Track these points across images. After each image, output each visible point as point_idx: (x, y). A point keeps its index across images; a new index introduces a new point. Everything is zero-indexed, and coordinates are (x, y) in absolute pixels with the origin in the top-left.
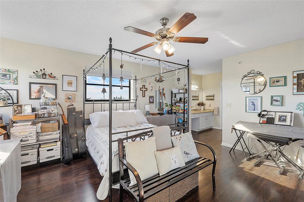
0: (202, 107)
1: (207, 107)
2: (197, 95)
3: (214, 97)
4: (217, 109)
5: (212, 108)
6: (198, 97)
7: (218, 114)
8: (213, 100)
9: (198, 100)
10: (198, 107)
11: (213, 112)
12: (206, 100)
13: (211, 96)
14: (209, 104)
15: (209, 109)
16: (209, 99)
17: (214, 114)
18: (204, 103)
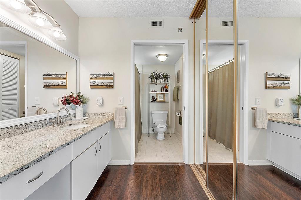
0: (79, 110)
3: (113, 78)
6: (63, 78)
8: (112, 87)
9: (65, 87)
10: (65, 111)
11: (113, 119)
12: (92, 87)
13: (106, 76)
14: (99, 100)
15: (101, 114)
16: (101, 85)
17: (117, 127)
18: (85, 97)
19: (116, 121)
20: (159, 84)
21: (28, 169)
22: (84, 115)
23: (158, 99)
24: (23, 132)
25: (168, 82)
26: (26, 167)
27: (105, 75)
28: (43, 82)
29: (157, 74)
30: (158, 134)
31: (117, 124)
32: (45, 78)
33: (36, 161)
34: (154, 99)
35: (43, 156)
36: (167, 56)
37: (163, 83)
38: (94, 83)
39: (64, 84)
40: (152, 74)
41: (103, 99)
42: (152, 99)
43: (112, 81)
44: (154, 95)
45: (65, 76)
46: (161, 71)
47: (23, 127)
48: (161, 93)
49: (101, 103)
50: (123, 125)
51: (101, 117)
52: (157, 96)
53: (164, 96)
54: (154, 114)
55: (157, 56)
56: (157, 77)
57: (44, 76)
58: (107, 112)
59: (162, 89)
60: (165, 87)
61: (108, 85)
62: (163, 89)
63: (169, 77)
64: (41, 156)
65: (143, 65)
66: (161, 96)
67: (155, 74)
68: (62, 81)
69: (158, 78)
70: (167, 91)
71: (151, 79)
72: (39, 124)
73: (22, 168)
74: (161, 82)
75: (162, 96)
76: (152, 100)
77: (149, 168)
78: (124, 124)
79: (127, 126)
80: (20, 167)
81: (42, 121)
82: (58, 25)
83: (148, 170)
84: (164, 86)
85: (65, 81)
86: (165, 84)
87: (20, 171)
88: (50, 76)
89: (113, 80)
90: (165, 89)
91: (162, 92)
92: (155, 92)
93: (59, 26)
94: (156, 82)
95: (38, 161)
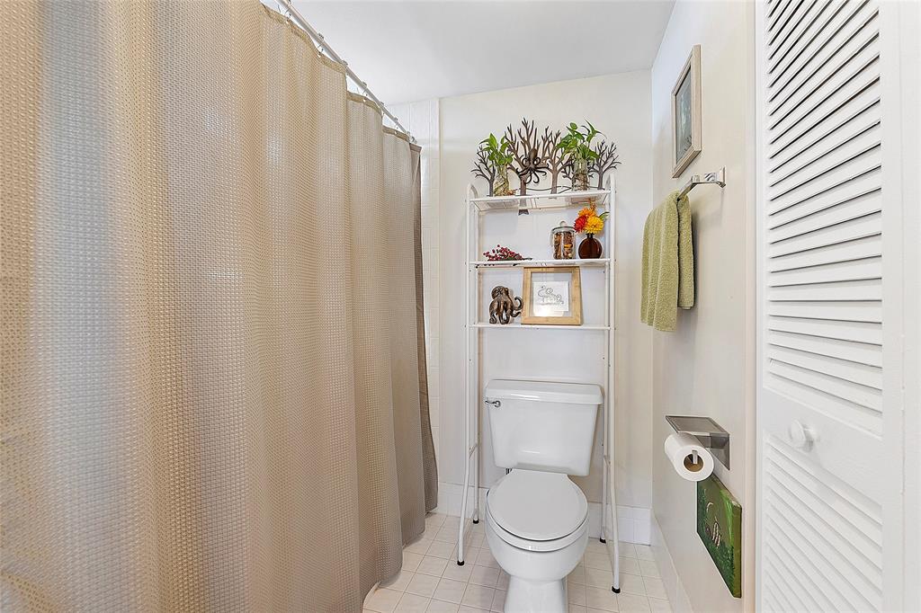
20: (539, 209)
23: (542, 310)
25: (600, 187)
29: (525, 143)
34: (502, 307)
37: (564, 196)
40: (491, 140)
42: (492, 306)
44: (511, 279)
48: (558, 269)
52: (524, 285)
53: (576, 288)
54: (497, 403)
56: (532, 166)
59: (562, 241)
60: (581, 223)
62: (569, 236)
63: (611, 154)
65: (440, 100)
67: (512, 147)
69: (536, 169)
70: (591, 249)
71: (491, 182)
74: (553, 195)
75: (561, 286)
76: (492, 314)
84: (570, 219)
90: (579, 239)
91: (556, 258)
92: (507, 255)
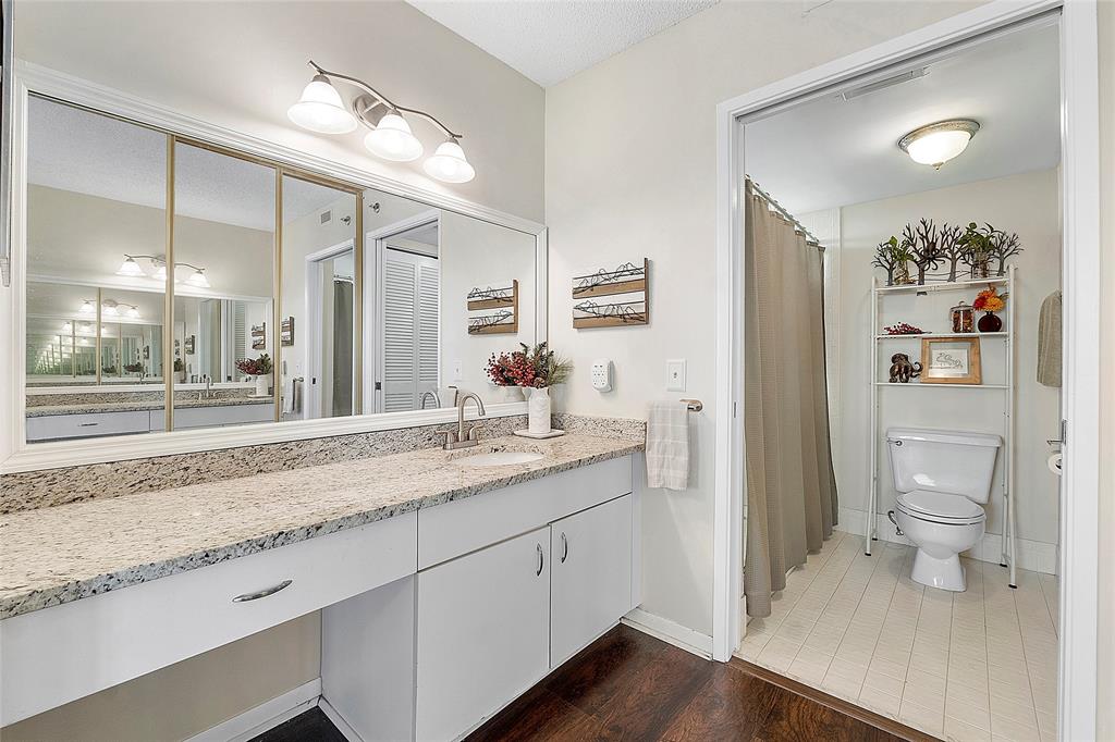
0: (538, 402)
1: (583, 398)
2: (500, 283)
3: (645, 286)
4: (683, 427)
5: (627, 408)
6: (508, 301)
7: (692, 480)
8: (642, 319)
9: (512, 328)
10: (501, 402)
11: (641, 449)
12: (580, 324)
13: (621, 279)
14: (599, 370)
15: (605, 423)
16: (605, 316)
17: (653, 484)
18: (560, 357)
19: (652, 456)
20: (938, 291)
21: (226, 562)
22: (556, 422)
23: (937, 372)
24: (361, 454)
25: (1001, 273)
26: (221, 555)
27: (618, 274)
28: (467, 317)
29: (923, 238)
30: (921, 553)
31: (653, 471)
32: (472, 306)
33: (254, 545)
34: (903, 370)
35: (281, 533)
36: (973, 125)
37: (964, 279)
38: (584, 309)
39: (510, 320)
40: (893, 241)
41: (611, 367)
42: (892, 369)
43: (641, 296)
44: (911, 348)
45: (510, 293)
46: (951, 217)
47: (360, 440)
48: (957, 339)
49: (603, 381)
50: (676, 476)
51: (606, 434)
52: (923, 353)
53: (976, 354)
54: (900, 443)
55: (901, 144)
56: (930, 255)
57: (470, 300)
58: (625, 418)
59: (961, 318)
60: (981, 303)
61: (630, 311)
62: (968, 314)
63: (1012, 243)
64: (276, 532)
65: (841, 209)
66: (948, 352)
67: (910, 242)
68: (504, 309)
69: (933, 259)
70: (991, 324)
71: (890, 271)
72: (406, 438)
73: (207, 556)
74: (952, 278)
75: (961, 354)
76: (893, 375)
77: (794, 714)
78: (682, 474)
79: (696, 486)
80: (201, 550)
81: (416, 430)
82: (454, 136)
83: (784, 723)
84: (970, 299)
85: (511, 310)
86: (984, 285)
87: (200, 562)
88: (480, 298)
89: (647, 289)
90: (978, 315)
91: (956, 331)
92: (907, 330)
93: (454, 138)
94: (922, 281)
95: (262, 546)
